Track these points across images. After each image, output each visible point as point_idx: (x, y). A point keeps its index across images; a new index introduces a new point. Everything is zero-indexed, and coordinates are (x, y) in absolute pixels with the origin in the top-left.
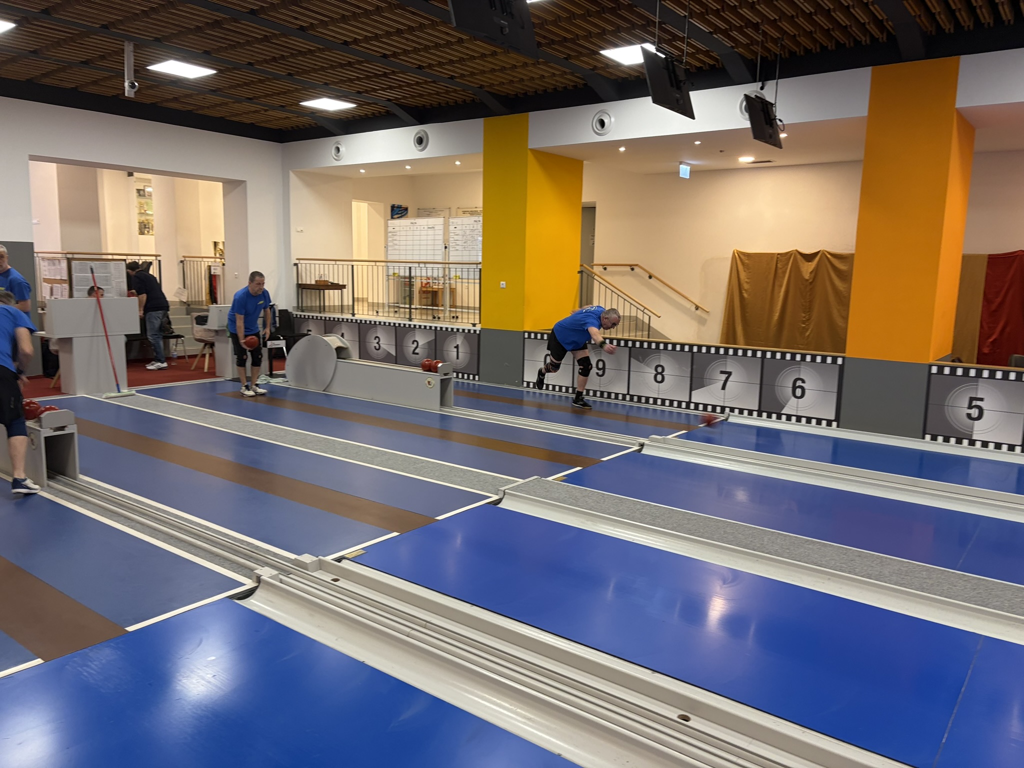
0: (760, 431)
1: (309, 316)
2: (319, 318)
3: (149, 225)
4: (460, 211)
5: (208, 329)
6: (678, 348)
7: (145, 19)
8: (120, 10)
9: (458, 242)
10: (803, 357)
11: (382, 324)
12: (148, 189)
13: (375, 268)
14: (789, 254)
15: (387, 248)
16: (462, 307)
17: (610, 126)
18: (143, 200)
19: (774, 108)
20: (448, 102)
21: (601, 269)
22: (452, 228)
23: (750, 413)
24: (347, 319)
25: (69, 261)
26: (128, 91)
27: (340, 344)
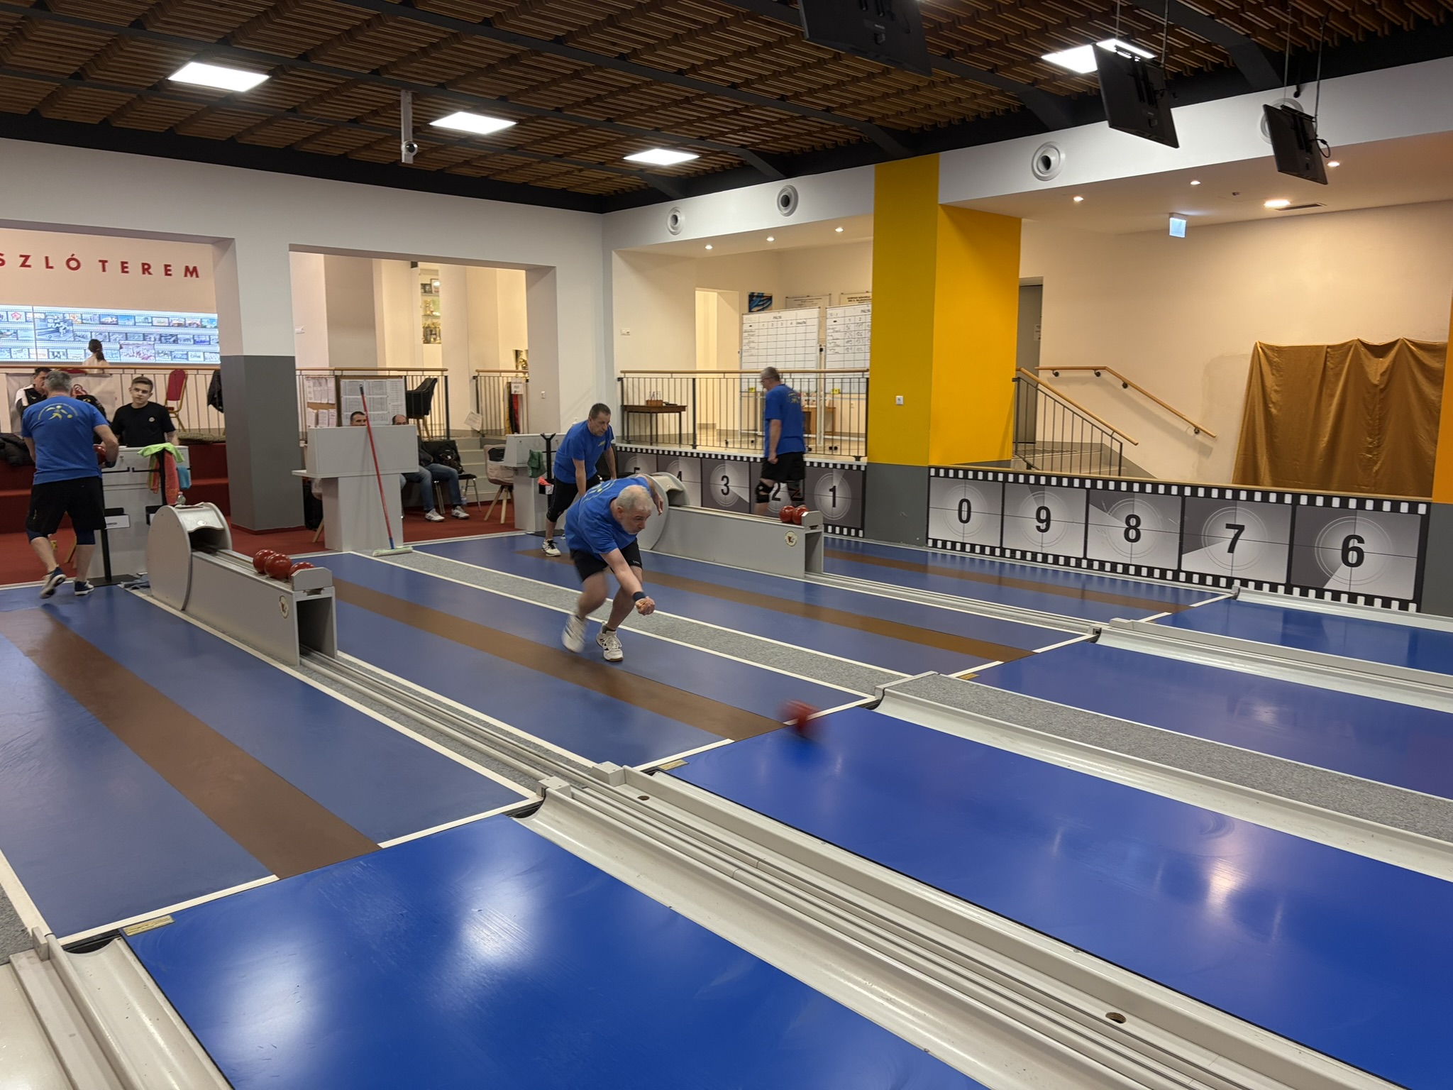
0: (1289, 615)
1: (636, 449)
2: (650, 452)
3: (436, 331)
4: (845, 299)
5: (506, 467)
6: (1161, 489)
7: (425, 60)
8: (393, 49)
9: (838, 342)
10: (1361, 503)
11: (732, 458)
12: (436, 284)
13: (724, 381)
14: (1346, 346)
15: (741, 354)
16: (841, 434)
17: (1059, 165)
18: (429, 298)
19: (1314, 123)
20: (824, 144)
21: (1050, 374)
22: (830, 322)
23: (1274, 587)
24: (686, 453)
25: (338, 379)
26: (405, 155)
27: (675, 487)
